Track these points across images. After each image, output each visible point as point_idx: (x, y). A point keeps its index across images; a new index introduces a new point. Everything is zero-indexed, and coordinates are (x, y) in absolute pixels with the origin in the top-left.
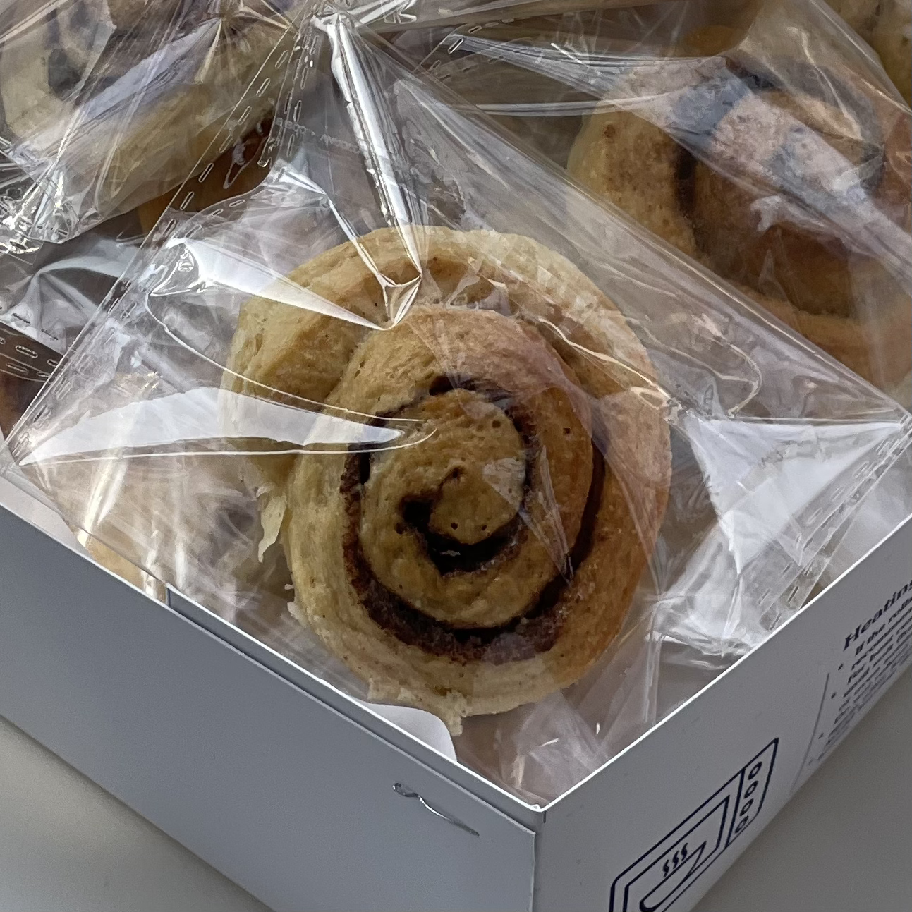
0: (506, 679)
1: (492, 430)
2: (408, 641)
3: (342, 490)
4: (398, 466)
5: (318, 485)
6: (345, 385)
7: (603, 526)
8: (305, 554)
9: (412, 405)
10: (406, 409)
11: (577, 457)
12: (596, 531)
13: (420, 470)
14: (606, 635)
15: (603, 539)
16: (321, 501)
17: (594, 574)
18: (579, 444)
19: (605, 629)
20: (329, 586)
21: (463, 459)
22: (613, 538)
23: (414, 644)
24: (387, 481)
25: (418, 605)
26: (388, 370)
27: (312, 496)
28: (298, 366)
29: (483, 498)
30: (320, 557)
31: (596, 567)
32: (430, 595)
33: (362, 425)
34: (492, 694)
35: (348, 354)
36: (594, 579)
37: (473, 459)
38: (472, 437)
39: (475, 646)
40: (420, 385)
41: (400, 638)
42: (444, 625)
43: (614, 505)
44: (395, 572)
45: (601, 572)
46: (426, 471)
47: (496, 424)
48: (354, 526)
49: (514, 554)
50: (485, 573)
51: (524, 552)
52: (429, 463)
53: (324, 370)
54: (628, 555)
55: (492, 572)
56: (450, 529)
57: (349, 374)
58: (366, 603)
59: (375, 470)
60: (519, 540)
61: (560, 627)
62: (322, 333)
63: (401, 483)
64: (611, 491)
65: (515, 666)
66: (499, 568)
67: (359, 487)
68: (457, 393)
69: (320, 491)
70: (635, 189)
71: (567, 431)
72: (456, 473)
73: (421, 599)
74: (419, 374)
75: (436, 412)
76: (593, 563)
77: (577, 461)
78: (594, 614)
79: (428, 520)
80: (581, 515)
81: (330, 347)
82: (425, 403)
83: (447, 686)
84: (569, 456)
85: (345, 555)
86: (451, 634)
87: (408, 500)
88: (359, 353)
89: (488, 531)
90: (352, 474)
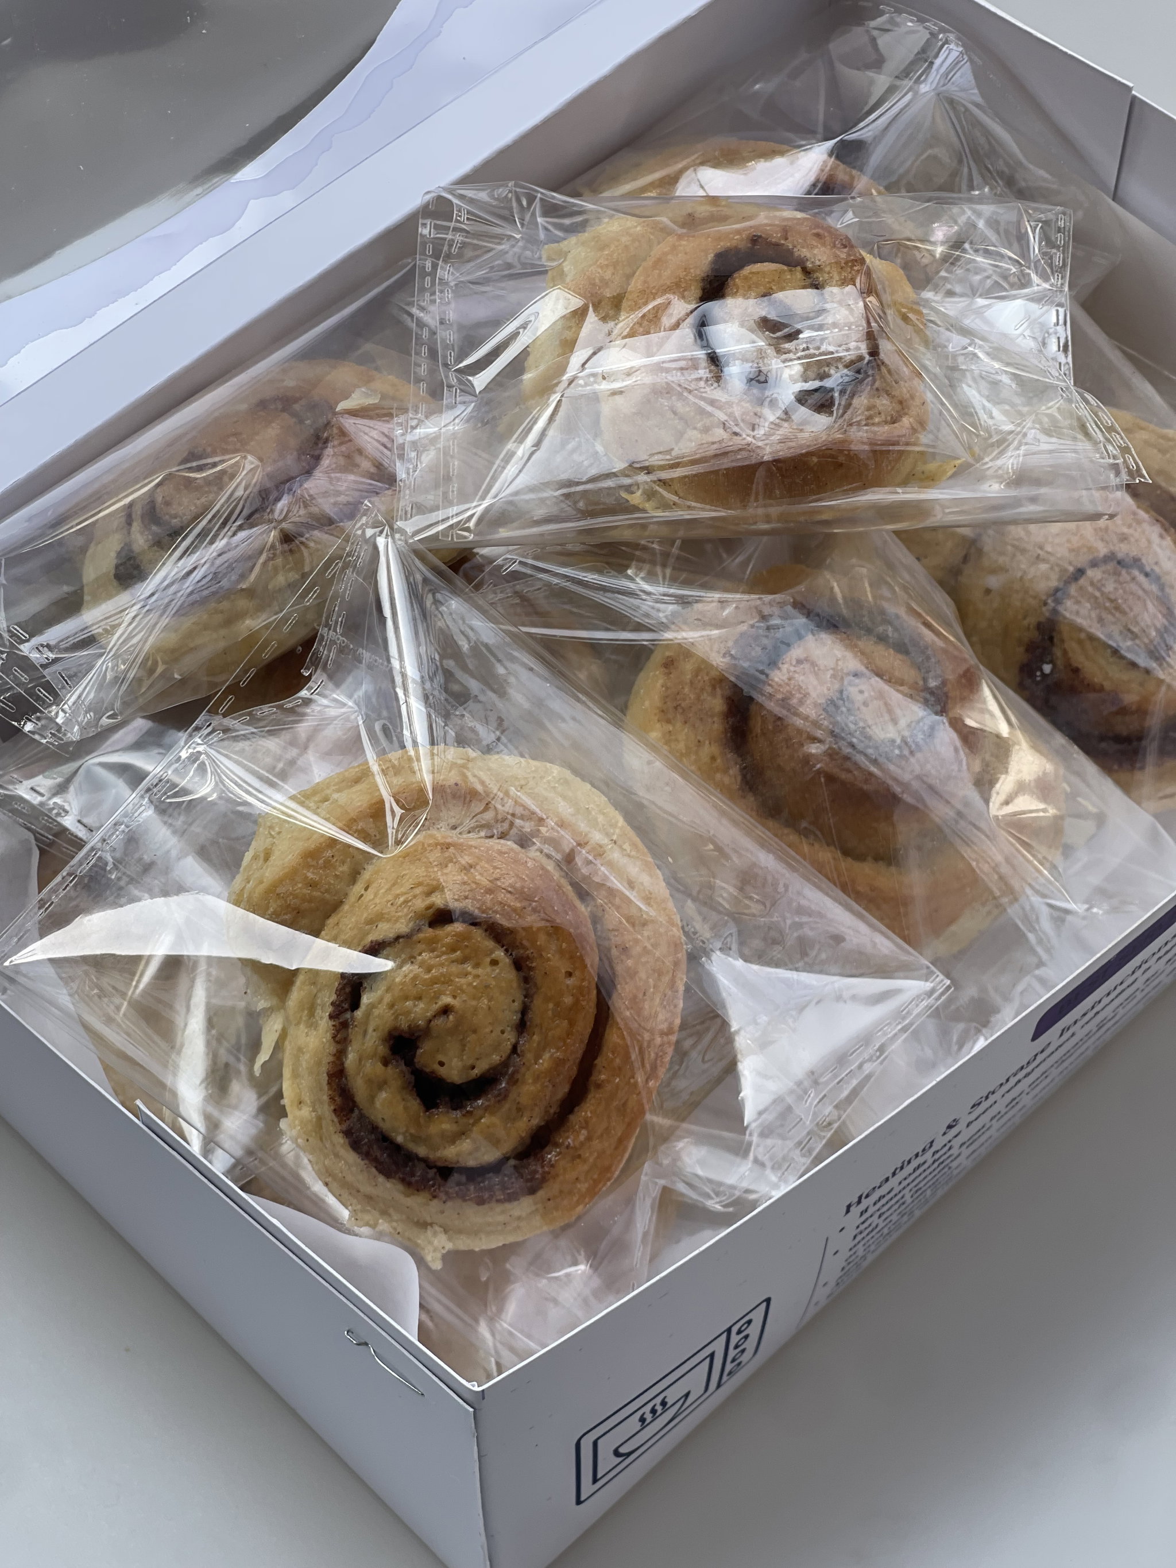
0: (490, 1220)
1: (489, 969)
2: (388, 1174)
3: (331, 1017)
4: (388, 998)
5: (310, 1008)
6: (346, 907)
7: (600, 1072)
8: (295, 1075)
9: (408, 937)
10: (401, 940)
11: (577, 1002)
12: (593, 1078)
13: (409, 1004)
14: (596, 1182)
15: (599, 1086)
16: (312, 1025)
17: (587, 1122)
18: (580, 988)
19: (595, 1176)
20: (314, 1111)
21: (455, 997)
22: (608, 1087)
23: (394, 1178)
24: (376, 1012)
25: (400, 1139)
26: (390, 897)
27: (304, 1019)
28: (300, 885)
29: (472, 1038)
30: (306, 1082)
31: (589, 1114)
32: (413, 1131)
33: (356, 953)
34: (474, 1232)
35: (354, 875)
36: (586, 1127)
37: (464, 997)
38: (466, 975)
39: (459, 1184)
40: (418, 916)
41: (380, 1172)
42: (425, 1161)
43: (613, 1053)
44: (378, 1104)
45: (594, 1120)
46: (415, 1006)
47: (494, 963)
48: (340, 1055)
49: (503, 1097)
50: (470, 1113)
51: (512, 1096)
52: (419, 998)
53: (327, 891)
54: (625, 1104)
55: (480, 1112)
56: (436, 1067)
57: (352, 898)
58: (347, 1133)
59: (366, 999)
60: (508, 1083)
61: (549, 1173)
62: (329, 853)
63: (388, 1015)
64: (612, 1038)
65: (499, 1208)
66: (486, 1109)
67: (348, 1015)
68: (458, 927)
69: (312, 1014)
70: (686, 722)
71: (569, 974)
72: (446, 1010)
73: (404, 1134)
74: (420, 904)
75: (431, 945)
76: (586, 1111)
77: (576, 1006)
78: (585, 1161)
79: (414, 1056)
80: (578, 1061)
81: (335, 868)
82: (421, 935)
83: (429, 1220)
84: (568, 1000)
85: (329, 1083)
86: (434, 1170)
87: (396, 1034)
88: (366, 875)
89: (476, 1072)
90: (342, 1001)
